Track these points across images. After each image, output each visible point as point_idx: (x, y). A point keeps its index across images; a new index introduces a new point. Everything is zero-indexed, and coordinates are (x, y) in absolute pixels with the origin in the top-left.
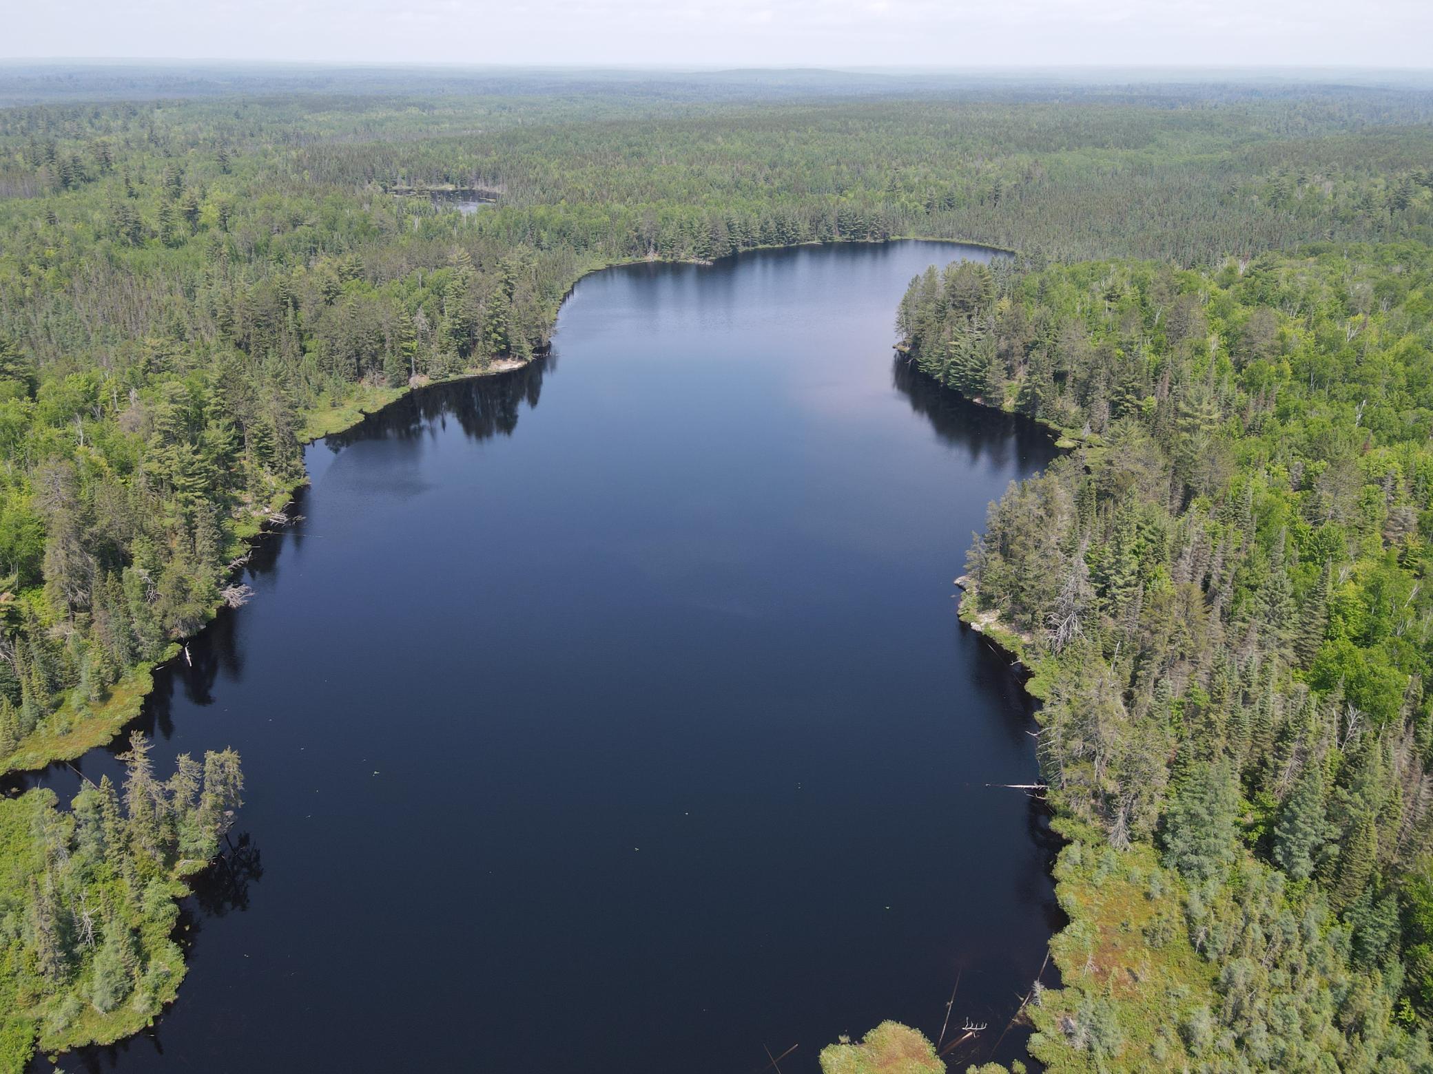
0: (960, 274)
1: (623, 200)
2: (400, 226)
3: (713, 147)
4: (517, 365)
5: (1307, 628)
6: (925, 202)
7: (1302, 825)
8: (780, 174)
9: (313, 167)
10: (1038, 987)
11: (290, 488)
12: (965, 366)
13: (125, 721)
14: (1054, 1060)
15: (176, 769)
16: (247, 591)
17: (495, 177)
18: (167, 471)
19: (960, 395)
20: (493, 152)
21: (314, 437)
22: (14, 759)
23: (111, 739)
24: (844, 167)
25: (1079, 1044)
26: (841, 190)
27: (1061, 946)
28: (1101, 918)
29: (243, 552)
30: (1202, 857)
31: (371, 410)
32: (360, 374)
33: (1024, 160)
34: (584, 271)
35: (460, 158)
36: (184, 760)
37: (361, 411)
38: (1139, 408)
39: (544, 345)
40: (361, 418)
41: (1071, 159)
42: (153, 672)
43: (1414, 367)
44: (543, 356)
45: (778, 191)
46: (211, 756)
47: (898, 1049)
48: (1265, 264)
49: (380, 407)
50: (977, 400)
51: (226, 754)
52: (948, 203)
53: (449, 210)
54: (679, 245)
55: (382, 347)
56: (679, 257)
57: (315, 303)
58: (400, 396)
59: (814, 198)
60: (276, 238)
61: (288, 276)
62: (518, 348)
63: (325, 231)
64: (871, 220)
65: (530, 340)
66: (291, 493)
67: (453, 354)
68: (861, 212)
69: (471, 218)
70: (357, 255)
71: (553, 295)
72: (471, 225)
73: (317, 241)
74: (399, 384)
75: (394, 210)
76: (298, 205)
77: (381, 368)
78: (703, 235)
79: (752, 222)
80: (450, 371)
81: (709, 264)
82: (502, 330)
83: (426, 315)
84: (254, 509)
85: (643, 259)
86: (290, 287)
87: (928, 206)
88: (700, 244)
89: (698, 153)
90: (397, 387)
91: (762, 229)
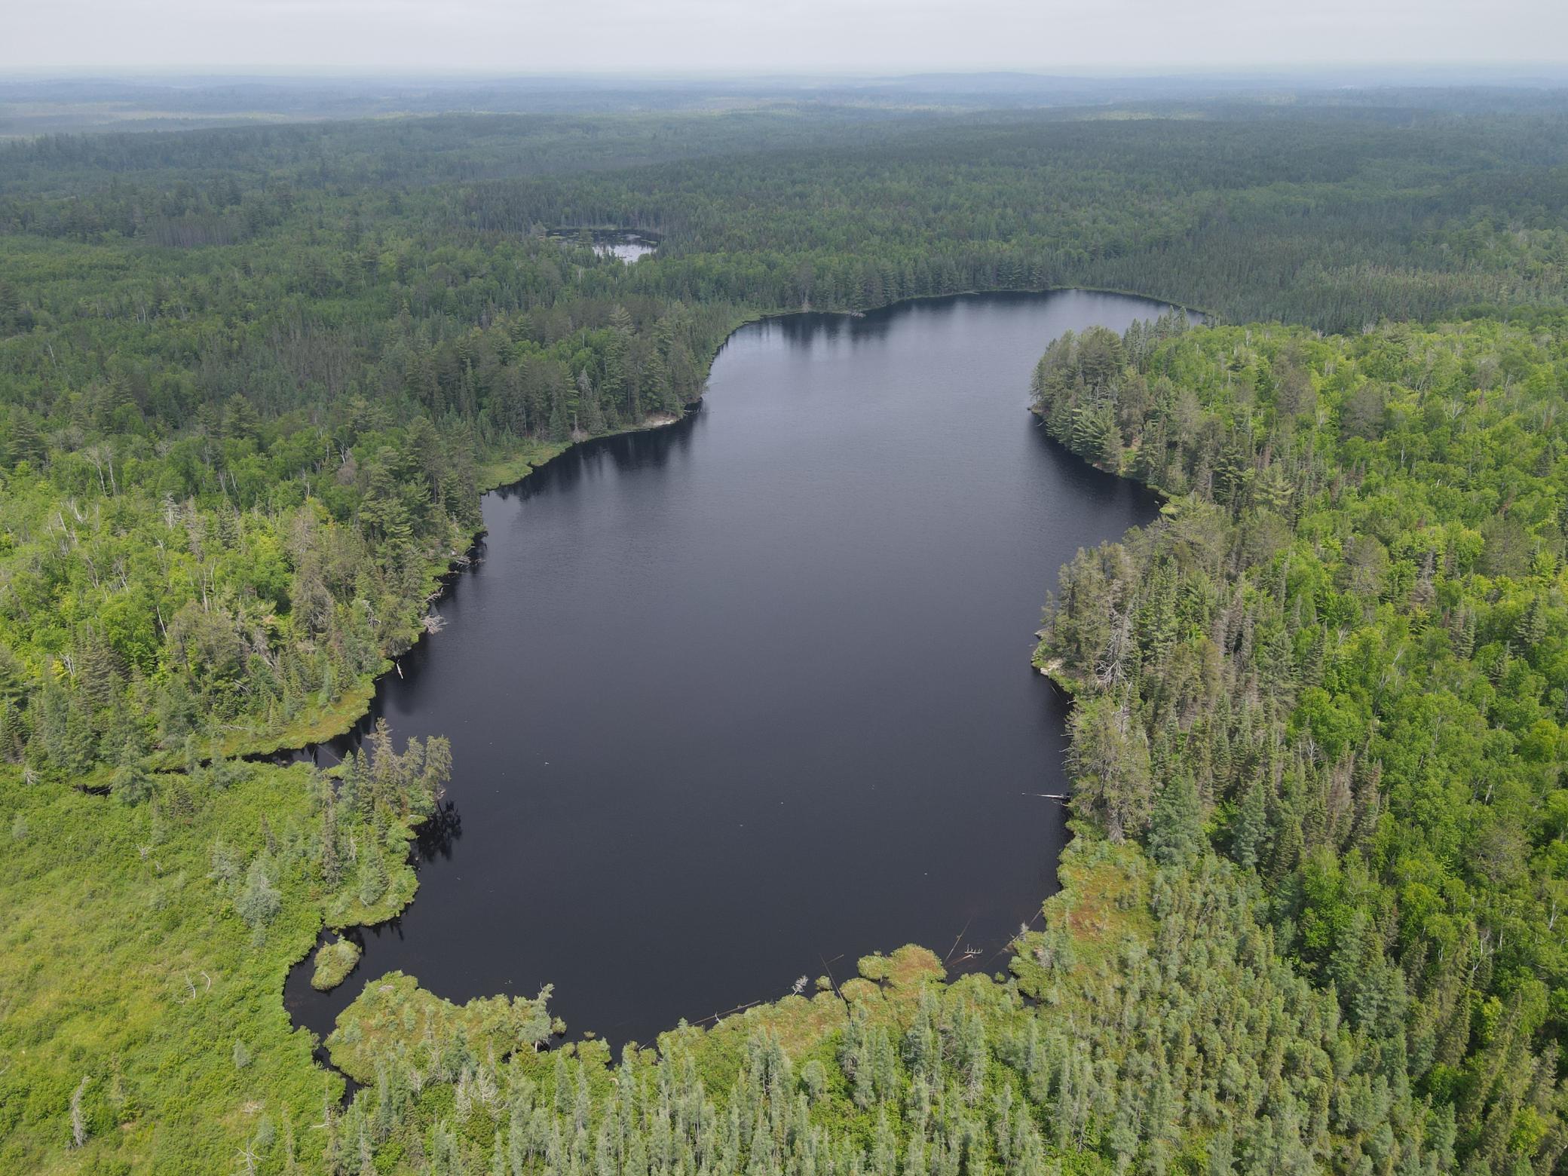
0: (1091, 341)
1: (780, 248)
2: (564, 276)
3: (879, 185)
4: (671, 422)
5: (1307, 680)
6: (1090, 249)
7: (1248, 826)
8: (942, 219)
9: (481, 209)
10: (1024, 928)
11: (471, 534)
12: (1085, 432)
13: (357, 717)
14: (1026, 973)
15: (407, 747)
16: (440, 620)
17: (657, 217)
18: (378, 520)
19: (1081, 459)
20: (656, 191)
21: (490, 488)
22: (281, 740)
23: (349, 730)
24: (1009, 211)
25: (1044, 964)
26: (1005, 236)
27: (1050, 904)
28: (1087, 889)
29: (436, 588)
30: (1172, 849)
31: (537, 463)
32: (530, 428)
33: (1206, 196)
34: (739, 322)
35: (623, 196)
36: (412, 741)
37: (529, 465)
38: (1240, 478)
39: (696, 401)
40: (530, 470)
41: (1258, 196)
42: (374, 682)
43: (1507, 447)
44: (695, 410)
45: (940, 237)
46: (431, 739)
47: (915, 960)
48: (1396, 336)
49: (546, 460)
50: (1095, 465)
51: (441, 739)
52: (1115, 250)
53: (611, 259)
54: (833, 296)
55: (549, 405)
56: (833, 308)
57: (491, 363)
58: (564, 450)
59: (974, 245)
60: (451, 291)
61: (467, 337)
62: (671, 405)
63: (495, 282)
64: (1030, 269)
65: (682, 398)
66: (473, 539)
67: (612, 411)
68: (1021, 261)
69: (632, 268)
70: (527, 316)
71: (706, 349)
72: (632, 275)
73: (488, 294)
74: (563, 438)
75: (559, 259)
76: (469, 256)
77: (548, 424)
78: (857, 286)
79: (907, 273)
80: (609, 427)
81: (861, 315)
82: (657, 389)
83: (589, 374)
84: (442, 552)
85: (796, 311)
86: (469, 348)
87: (1094, 253)
88: (854, 296)
89: (862, 193)
90: (561, 441)
91: (917, 279)
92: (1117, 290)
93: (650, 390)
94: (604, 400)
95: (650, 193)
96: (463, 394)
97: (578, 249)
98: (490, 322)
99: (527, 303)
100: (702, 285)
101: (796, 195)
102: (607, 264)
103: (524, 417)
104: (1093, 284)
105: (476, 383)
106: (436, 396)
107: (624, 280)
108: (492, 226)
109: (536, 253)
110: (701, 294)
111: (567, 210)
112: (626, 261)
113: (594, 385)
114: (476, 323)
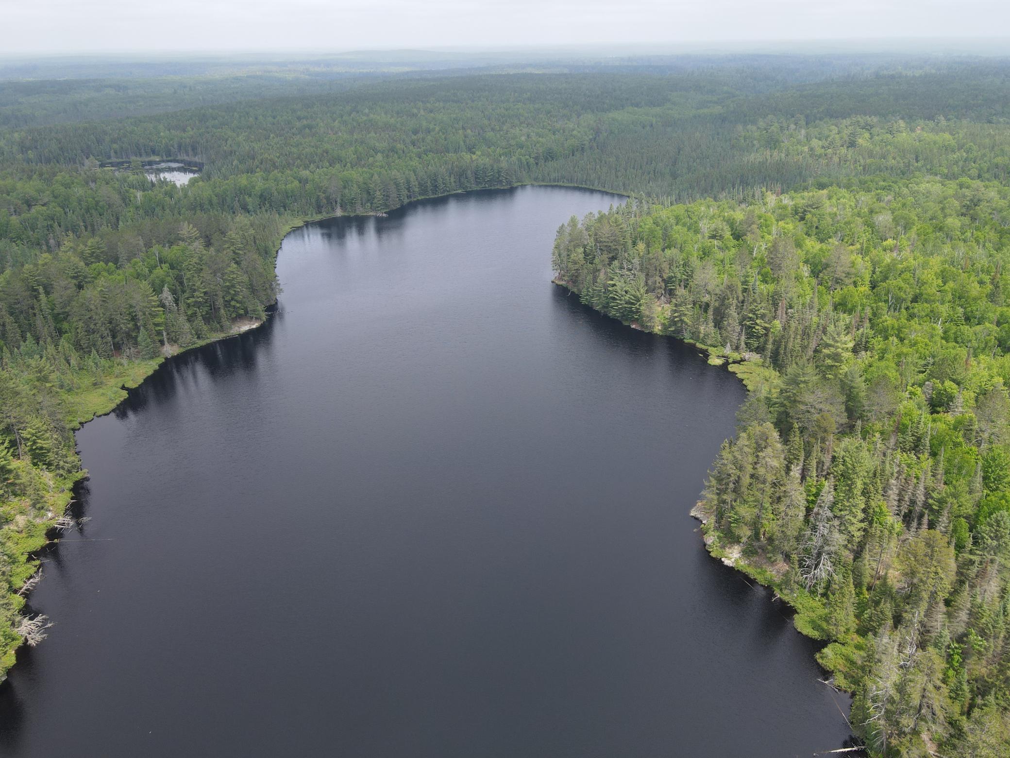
1: (306, 167)
2: (124, 200)
3: (365, 118)
4: (255, 325)
6: (533, 155)
8: (422, 139)
9: (36, 148)
11: (70, 485)
12: (623, 301)
16: (45, 622)
17: (194, 149)
19: (619, 322)
20: (189, 129)
21: (83, 420)
24: (469, 131)
26: (471, 150)
29: (32, 571)
31: (132, 385)
32: (118, 349)
33: (590, 117)
34: (287, 228)
35: (162, 134)
37: (123, 388)
38: (769, 329)
39: (273, 303)
40: (125, 394)
41: (621, 117)
44: (273, 309)
45: (426, 152)
48: (814, 204)
49: (140, 380)
50: (633, 326)
52: (550, 156)
53: (164, 182)
54: (359, 202)
55: (136, 325)
56: (360, 211)
57: (66, 288)
58: (157, 367)
59: (452, 156)
60: (15, 220)
61: (36, 265)
62: (254, 311)
63: (58, 209)
64: (499, 172)
65: (262, 302)
66: (71, 490)
67: (199, 322)
68: (492, 166)
69: (183, 188)
70: (97, 239)
71: (269, 254)
72: (186, 196)
73: (53, 219)
74: (154, 355)
75: (116, 186)
76: (30, 187)
77: (136, 344)
78: (378, 193)
79: (412, 179)
80: (198, 338)
81: (384, 215)
82: (240, 298)
83: (171, 290)
84: (36, 517)
85: (332, 215)
86: (39, 275)
87: (536, 158)
88: (376, 201)
89: (355, 124)
90: (152, 358)
91: (419, 184)
92: (561, 183)
93: (232, 299)
94: (189, 313)
95: (184, 131)
96: (39, 322)
97: (132, 178)
98: (59, 245)
99: (92, 226)
100: (248, 200)
101: (305, 127)
102: (161, 187)
103: (110, 339)
104: (543, 181)
105: (53, 310)
106: (8, 327)
107: (179, 200)
108: (48, 161)
109: (94, 181)
110: (250, 207)
111: (115, 146)
112: (178, 184)
113: (176, 301)
114: (44, 247)
